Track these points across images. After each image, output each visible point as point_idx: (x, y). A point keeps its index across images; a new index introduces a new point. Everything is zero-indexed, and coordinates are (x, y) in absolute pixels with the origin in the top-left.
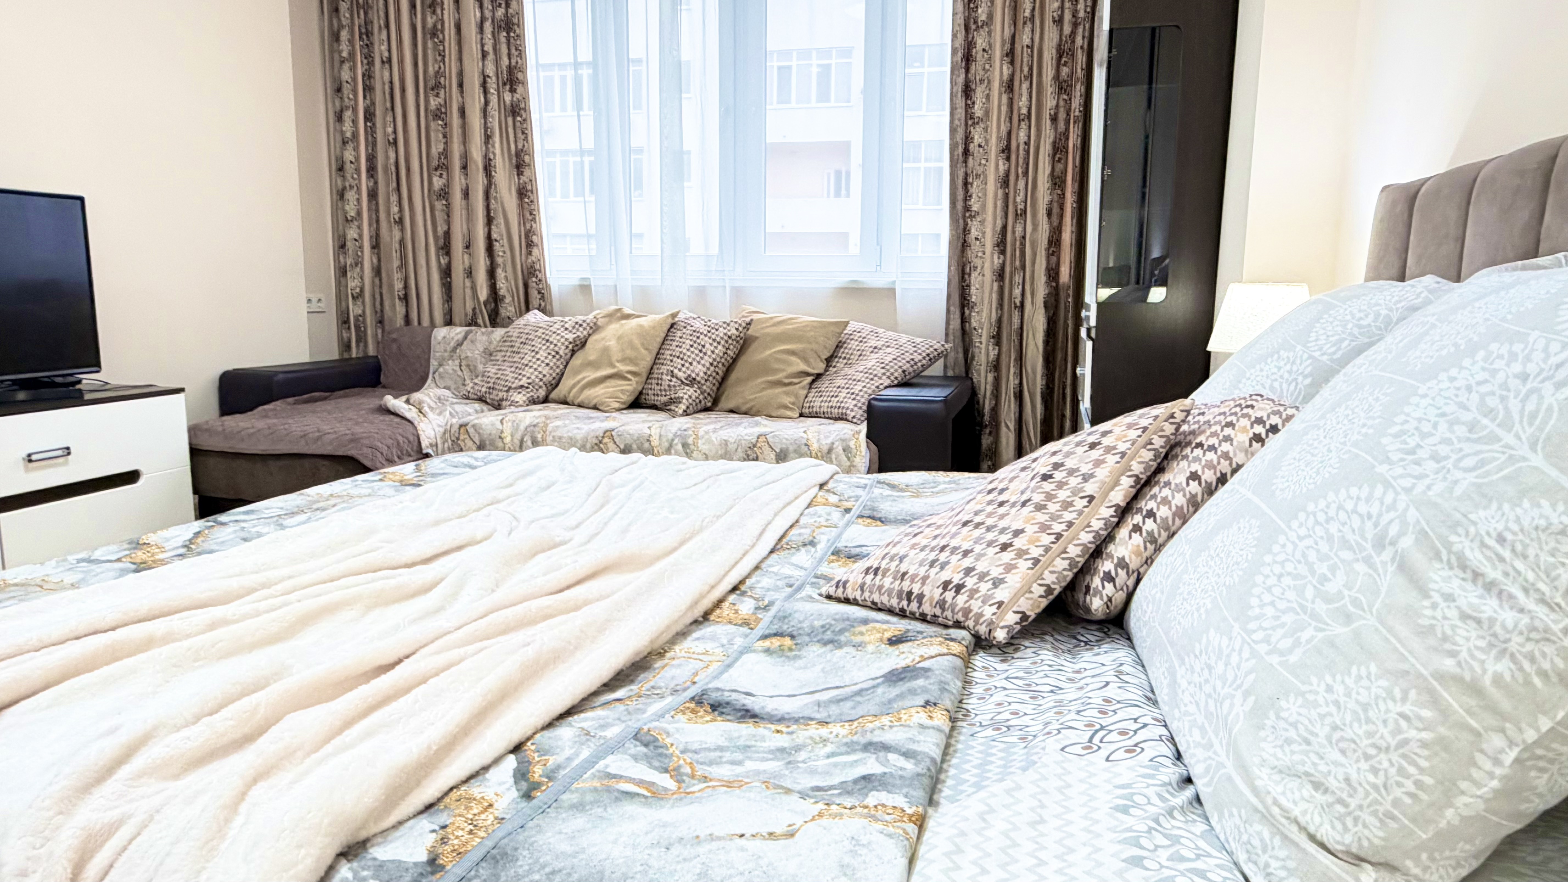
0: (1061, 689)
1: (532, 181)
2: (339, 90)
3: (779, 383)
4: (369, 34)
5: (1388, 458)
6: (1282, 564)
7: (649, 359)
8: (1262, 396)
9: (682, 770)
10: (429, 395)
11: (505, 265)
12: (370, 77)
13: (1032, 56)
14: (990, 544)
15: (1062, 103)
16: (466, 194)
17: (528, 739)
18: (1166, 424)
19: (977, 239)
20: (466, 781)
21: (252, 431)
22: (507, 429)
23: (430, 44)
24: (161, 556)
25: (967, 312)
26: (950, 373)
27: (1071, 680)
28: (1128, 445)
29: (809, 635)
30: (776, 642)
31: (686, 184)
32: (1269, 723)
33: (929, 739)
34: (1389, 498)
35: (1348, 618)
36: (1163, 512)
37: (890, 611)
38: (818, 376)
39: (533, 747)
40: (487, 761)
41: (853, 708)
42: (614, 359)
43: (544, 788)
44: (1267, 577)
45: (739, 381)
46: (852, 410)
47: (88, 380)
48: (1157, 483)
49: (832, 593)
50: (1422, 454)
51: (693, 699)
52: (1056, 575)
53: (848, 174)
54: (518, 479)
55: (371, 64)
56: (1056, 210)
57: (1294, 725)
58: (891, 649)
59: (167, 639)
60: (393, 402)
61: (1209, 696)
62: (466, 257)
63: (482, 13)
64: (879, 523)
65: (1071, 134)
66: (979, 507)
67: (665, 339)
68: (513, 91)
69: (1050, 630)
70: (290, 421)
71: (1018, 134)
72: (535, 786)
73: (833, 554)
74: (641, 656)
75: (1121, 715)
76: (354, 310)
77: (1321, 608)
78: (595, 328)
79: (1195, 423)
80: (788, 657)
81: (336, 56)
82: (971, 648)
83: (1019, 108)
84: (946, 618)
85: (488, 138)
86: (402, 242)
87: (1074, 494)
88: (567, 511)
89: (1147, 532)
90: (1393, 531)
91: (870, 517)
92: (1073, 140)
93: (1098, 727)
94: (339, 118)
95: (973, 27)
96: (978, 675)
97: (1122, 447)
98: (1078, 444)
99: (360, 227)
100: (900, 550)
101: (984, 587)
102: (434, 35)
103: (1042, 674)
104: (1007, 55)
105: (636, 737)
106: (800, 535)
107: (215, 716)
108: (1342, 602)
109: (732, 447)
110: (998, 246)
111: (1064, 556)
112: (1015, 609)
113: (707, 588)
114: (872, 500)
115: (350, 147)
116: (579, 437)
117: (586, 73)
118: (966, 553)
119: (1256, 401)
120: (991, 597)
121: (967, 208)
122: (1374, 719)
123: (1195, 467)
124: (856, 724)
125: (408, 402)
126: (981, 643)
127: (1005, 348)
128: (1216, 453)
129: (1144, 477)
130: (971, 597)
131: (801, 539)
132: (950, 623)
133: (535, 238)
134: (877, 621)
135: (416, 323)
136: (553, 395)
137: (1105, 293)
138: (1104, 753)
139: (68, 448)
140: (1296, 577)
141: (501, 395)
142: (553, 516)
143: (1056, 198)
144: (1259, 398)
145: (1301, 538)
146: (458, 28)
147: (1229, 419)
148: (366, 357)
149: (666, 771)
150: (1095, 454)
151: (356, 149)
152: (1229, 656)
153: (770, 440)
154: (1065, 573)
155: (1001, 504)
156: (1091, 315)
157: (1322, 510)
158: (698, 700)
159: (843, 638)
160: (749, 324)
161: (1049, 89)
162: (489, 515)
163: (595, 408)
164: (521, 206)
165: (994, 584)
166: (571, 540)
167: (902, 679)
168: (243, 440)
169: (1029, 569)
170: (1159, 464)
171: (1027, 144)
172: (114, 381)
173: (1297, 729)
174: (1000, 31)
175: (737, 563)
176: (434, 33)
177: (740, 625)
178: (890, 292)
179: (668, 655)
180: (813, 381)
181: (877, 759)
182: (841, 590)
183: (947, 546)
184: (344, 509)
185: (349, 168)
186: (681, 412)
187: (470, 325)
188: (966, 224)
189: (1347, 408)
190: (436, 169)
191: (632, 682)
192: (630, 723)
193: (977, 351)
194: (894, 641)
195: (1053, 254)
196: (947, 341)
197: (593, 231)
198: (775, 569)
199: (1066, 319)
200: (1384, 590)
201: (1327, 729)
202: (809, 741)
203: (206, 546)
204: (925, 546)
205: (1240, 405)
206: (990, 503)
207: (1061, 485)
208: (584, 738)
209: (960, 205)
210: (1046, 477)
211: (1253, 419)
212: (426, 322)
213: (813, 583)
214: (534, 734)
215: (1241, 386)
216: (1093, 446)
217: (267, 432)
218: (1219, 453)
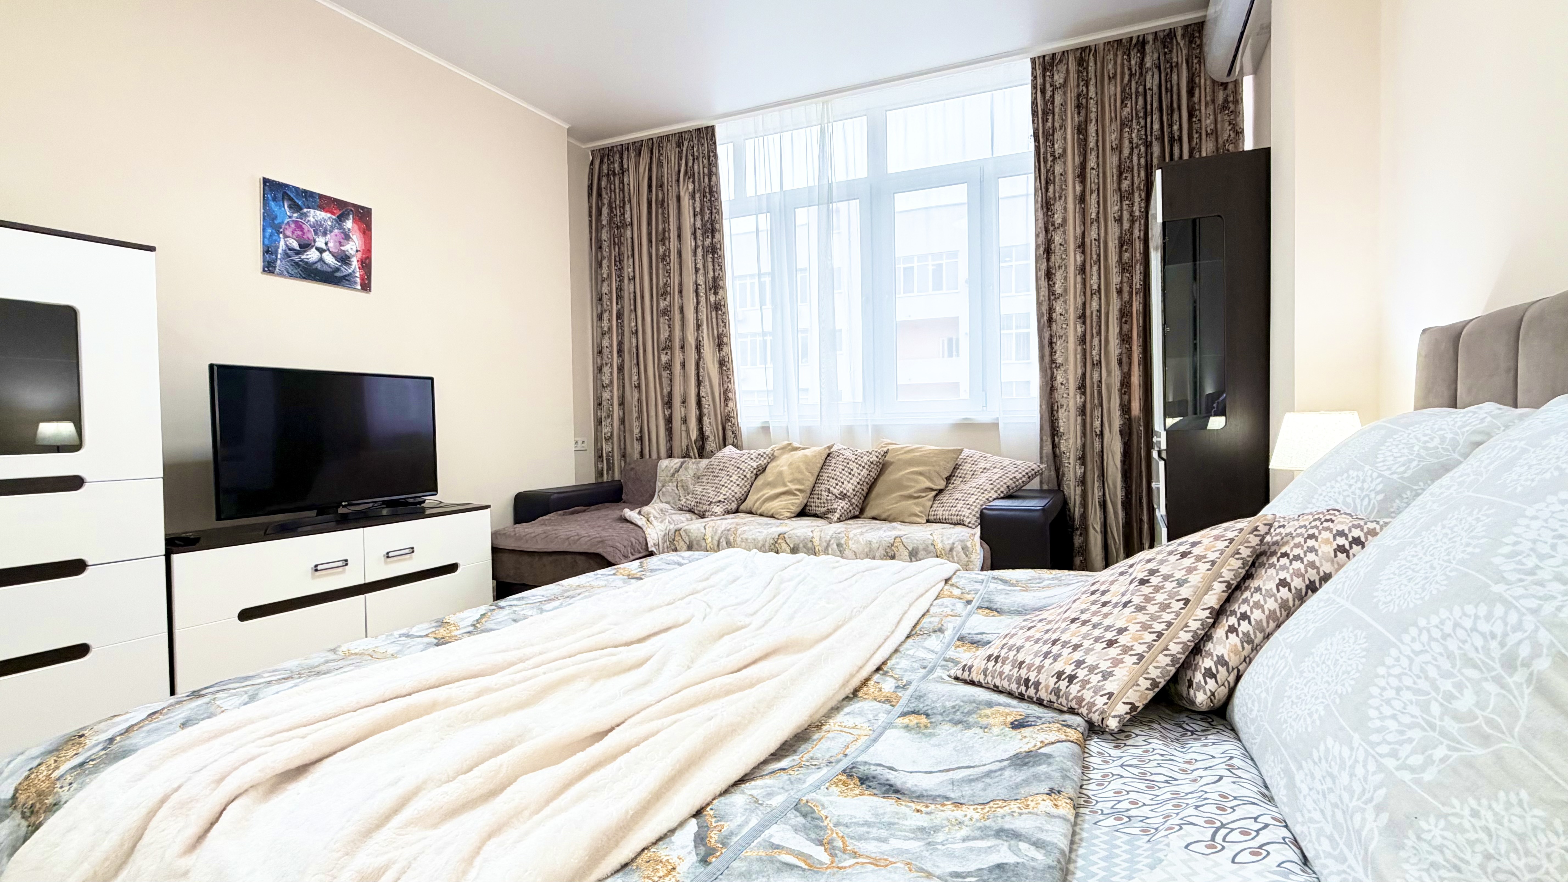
0: (1176, 780)
1: (728, 354)
2: (600, 300)
3: (911, 497)
4: (621, 261)
5: (1503, 577)
6: (1399, 677)
7: (812, 479)
8: (1339, 511)
9: (835, 844)
10: (654, 508)
11: (709, 415)
12: (621, 290)
13: (1099, 246)
14: (1097, 640)
15: (1125, 280)
16: (683, 365)
17: (708, 804)
18: (1251, 536)
19: (1062, 384)
20: (655, 843)
21: (533, 535)
22: (709, 532)
23: (661, 265)
24: (455, 633)
25: (1057, 440)
26: (1045, 487)
27: (1184, 771)
28: (1217, 554)
29: (941, 714)
30: (913, 720)
31: (838, 353)
32: (1409, 843)
33: (1057, 829)
34: (1513, 618)
35: (1486, 740)
36: (1257, 615)
37: (1010, 694)
38: (940, 491)
39: (711, 813)
40: (673, 824)
41: (984, 790)
42: (786, 480)
43: (718, 854)
44: (1383, 689)
45: (878, 495)
46: (968, 517)
47: (430, 500)
48: (1247, 588)
49: (959, 675)
50: (1542, 575)
51: (844, 771)
52: (1160, 670)
53: (958, 340)
54: (712, 574)
55: (622, 281)
56: (1125, 360)
57: (1440, 849)
58: (1014, 732)
59: (447, 703)
60: (629, 513)
61: (1335, 805)
62: (683, 409)
63: (696, 243)
64: (995, 613)
65: (1134, 304)
66: (1084, 606)
67: (824, 465)
68: (716, 293)
69: (1156, 717)
70: (560, 528)
71: (1091, 304)
72: (711, 851)
73: (958, 640)
74: (803, 729)
75: (1240, 813)
76: (606, 448)
77: (1453, 727)
78: (773, 458)
79: (1277, 535)
80: (924, 734)
81: (599, 277)
82: (1086, 733)
83: (1091, 286)
84: (1061, 704)
85: (698, 327)
86: (639, 400)
87: (1171, 597)
88: (748, 601)
89: (1244, 634)
90: (1524, 651)
91: (987, 608)
92: (1137, 306)
93: (1218, 824)
94: (600, 318)
95: (1051, 228)
96: (1095, 761)
97: (1212, 556)
98: (1170, 553)
99: (611, 391)
100: (1017, 641)
101: (1095, 679)
102: (663, 259)
103: (1154, 763)
104: (1079, 247)
105: (796, 808)
106: (930, 622)
107: (469, 774)
108: (1477, 722)
109: (875, 546)
110: (1079, 388)
111: (1166, 652)
112: (1124, 700)
113: (856, 668)
114: (987, 593)
115: (607, 337)
116: (760, 538)
117: (767, 280)
118: (1076, 647)
119: (1335, 516)
120: (1102, 688)
121: (1053, 361)
122: (1535, 852)
123: (1283, 575)
124: (987, 808)
125: (640, 513)
126: (1094, 729)
127: (1089, 466)
128: (1302, 562)
129: (1234, 583)
130: (1083, 687)
131: (932, 626)
132: (1065, 709)
133: (730, 395)
134: (1000, 704)
135: (648, 457)
136: (742, 507)
137: (1170, 422)
138: (1228, 853)
139: (413, 548)
140: (1417, 692)
141: (705, 507)
142: (739, 604)
143: (1125, 351)
144: (1336, 512)
145: (1417, 653)
146: (680, 253)
147: (1311, 532)
148: (613, 481)
149: (821, 843)
150: (1187, 562)
151: (611, 338)
152: (1353, 767)
153: (904, 541)
154: (1168, 668)
155: (1104, 604)
156: (1161, 440)
157: (1437, 627)
158: (849, 772)
159: (971, 719)
160: (886, 452)
161: (1114, 270)
162: (690, 603)
163: (772, 516)
164: (721, 373)
165: (1103, 676)
166: (749, 625)
167: (1026, 764)
168: (527, 542)
169: (1134, 663)
170: (1247, 571)
171: (1099, 311)
172: (447, 501)
173: (1442, 852)
174: (1073, 230)
175: (880, 647)
176: (664, 258)
177: (884, 702)
178: (994, 426)
179: (824, 728)
180: (937, 495)
181: (1010, 848)
182: (966, 673)
183: (1059, 640)
184: (586, 597)
185: (606, 351)
186: (836, 519)
187: (684, 457)
188: (1053, 373)
189: (1444, 527)
190: (663, 350)
191: (795, 751)
192: (792, 793)
193: (1066, 470)
194: (1018, 725)
195: (1125, 394)
196: (1041, 463)
197: (771, 387)
198: (911, 652)
199: (1139, 443)
200: (1523, 713)
201: (1479, 858)
202: (945, 822)
203: (489, 625)
204: (1039, 639)
205: (1319, 519)
206: (1094, 603)
207: (1157, 589)
208: (753, 806)
209: (1047, 359)
210: (1143, 582)
211: (1335, 532)
212: (654, 456)
213: (942, 666)
214: (713, 799)
215: (1314, 501)
216: (1184, 555)
217: (543, 536)
218: (1305, 562)
